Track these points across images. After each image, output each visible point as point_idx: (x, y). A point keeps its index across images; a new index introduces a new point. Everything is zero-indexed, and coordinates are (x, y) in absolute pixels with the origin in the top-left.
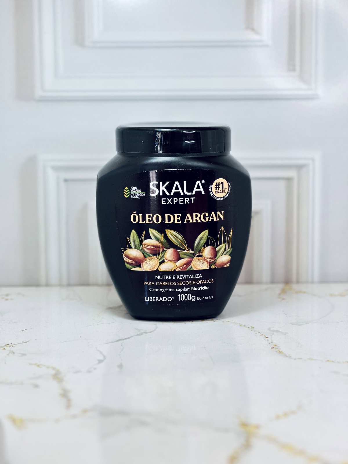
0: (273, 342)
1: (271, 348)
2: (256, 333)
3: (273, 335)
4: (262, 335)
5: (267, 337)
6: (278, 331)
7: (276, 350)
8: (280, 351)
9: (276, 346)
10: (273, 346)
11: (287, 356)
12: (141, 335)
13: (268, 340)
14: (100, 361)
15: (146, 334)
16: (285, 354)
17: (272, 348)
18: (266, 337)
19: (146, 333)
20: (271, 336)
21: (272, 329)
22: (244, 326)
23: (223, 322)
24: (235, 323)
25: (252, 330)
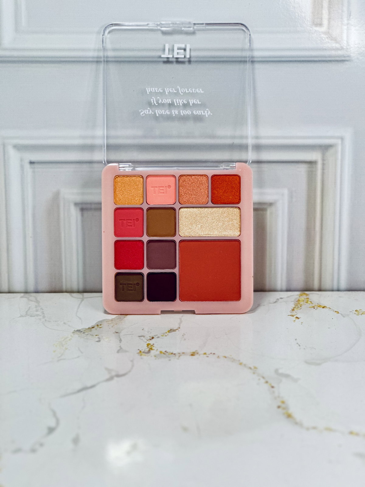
0: (280, 396)
1: (277, 406)
2: (259, 379)
3: (280, 382)
4: (267, 382)
5: (272, 387)
6: (287, 376)
7: (284, 410)
8: (289, 413)
9: (283, 402)
10: (280, 404)
11: (296, 423)
12: (112, 380)
13: (274, 392)
14: (51, 430)
15: (119, 379)
16: (295, 419)
18: (272, 385)
19: (117, 376)
20: (278, 384)
21: (280, 371)
22: (245, 365)
23: (218, 357)
24: (233, 360)
25: (254, 373)
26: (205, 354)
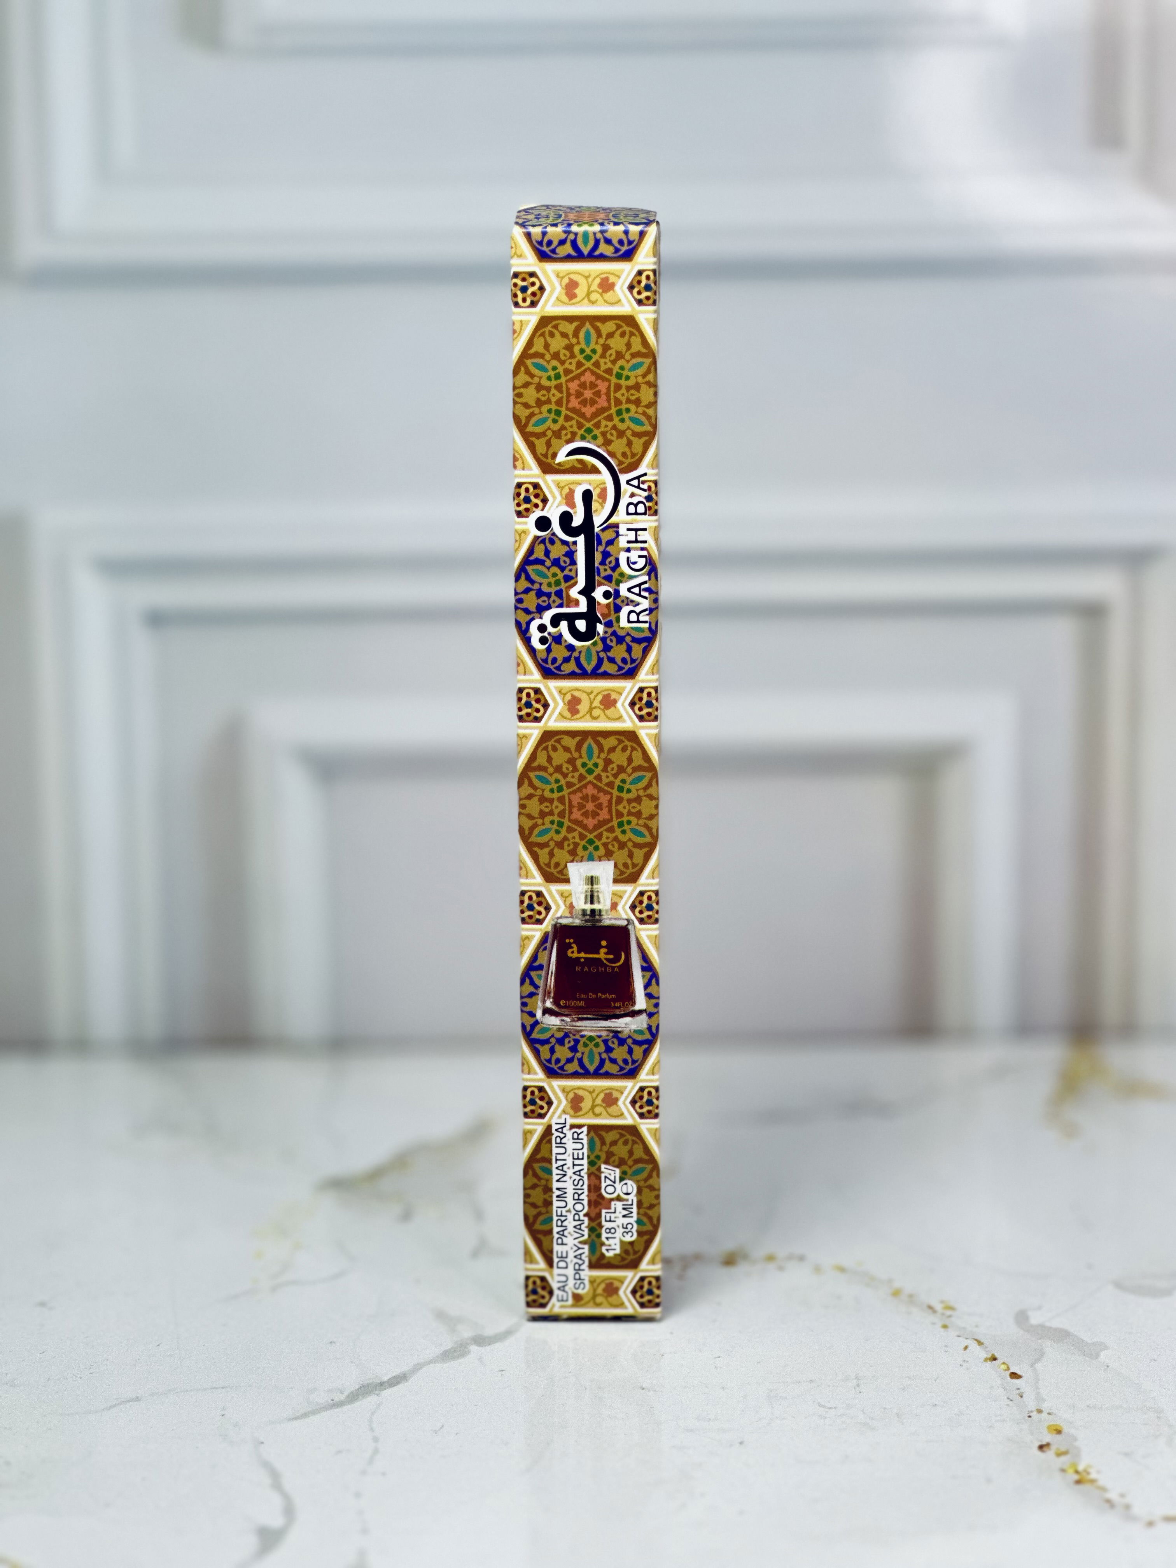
0: (1045, 1406)
1: (1038, 1444)
2: (966, 1348)
3: (1038, 1360)
4: (994, 1359)
5: (1014, 1375)
6: (1062, 1335)
7: (1063, 1459)
8: (1081, 1468)
9: (1059, 1432)
10: (1047, 1438)
11: (1111, 1504)
12: (462, 1355)
13: (1022, 1397)
14: (269, 1539)
15: (485, 1350)
16: (1103, 1489)
17: (1041, 1447)
18: (1012, 1371)
19: (480, 1341)
20: (1032, 1365)
21: (1035, 1319)
22: (911, 1296)
23: (818, 1269)
24: (869, 1280)
25: (945, 1327)
26: (771, 1258)
